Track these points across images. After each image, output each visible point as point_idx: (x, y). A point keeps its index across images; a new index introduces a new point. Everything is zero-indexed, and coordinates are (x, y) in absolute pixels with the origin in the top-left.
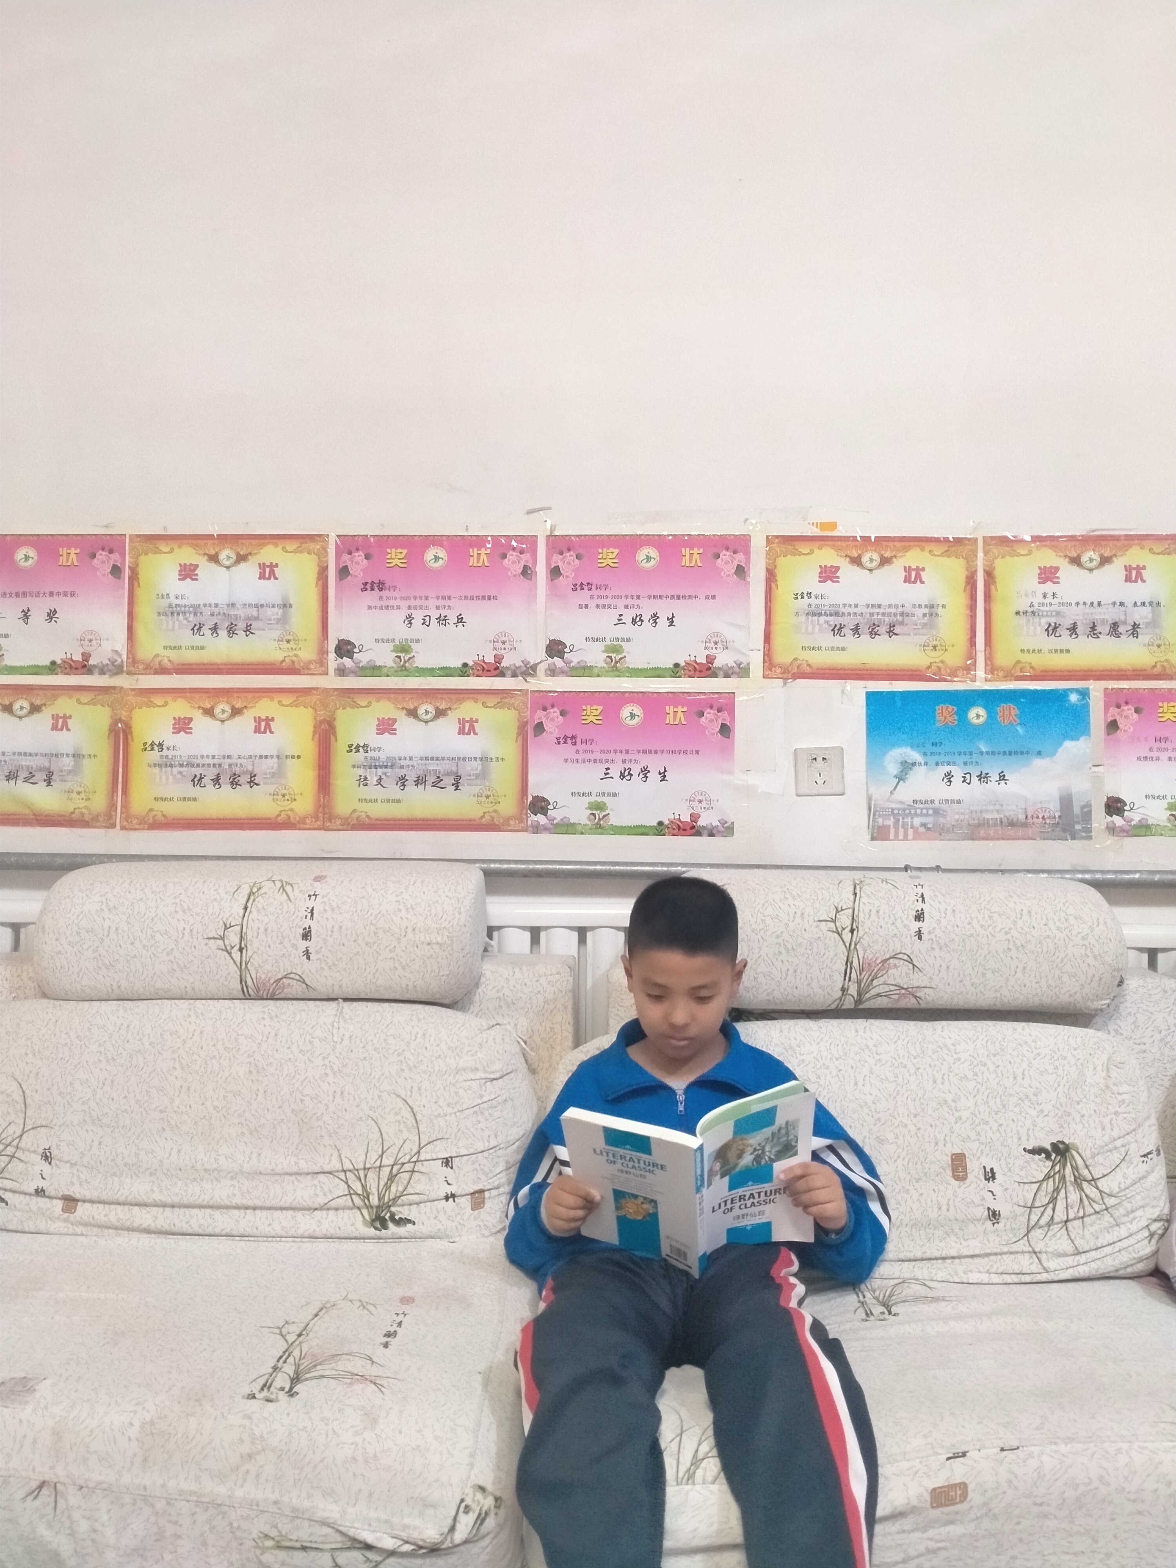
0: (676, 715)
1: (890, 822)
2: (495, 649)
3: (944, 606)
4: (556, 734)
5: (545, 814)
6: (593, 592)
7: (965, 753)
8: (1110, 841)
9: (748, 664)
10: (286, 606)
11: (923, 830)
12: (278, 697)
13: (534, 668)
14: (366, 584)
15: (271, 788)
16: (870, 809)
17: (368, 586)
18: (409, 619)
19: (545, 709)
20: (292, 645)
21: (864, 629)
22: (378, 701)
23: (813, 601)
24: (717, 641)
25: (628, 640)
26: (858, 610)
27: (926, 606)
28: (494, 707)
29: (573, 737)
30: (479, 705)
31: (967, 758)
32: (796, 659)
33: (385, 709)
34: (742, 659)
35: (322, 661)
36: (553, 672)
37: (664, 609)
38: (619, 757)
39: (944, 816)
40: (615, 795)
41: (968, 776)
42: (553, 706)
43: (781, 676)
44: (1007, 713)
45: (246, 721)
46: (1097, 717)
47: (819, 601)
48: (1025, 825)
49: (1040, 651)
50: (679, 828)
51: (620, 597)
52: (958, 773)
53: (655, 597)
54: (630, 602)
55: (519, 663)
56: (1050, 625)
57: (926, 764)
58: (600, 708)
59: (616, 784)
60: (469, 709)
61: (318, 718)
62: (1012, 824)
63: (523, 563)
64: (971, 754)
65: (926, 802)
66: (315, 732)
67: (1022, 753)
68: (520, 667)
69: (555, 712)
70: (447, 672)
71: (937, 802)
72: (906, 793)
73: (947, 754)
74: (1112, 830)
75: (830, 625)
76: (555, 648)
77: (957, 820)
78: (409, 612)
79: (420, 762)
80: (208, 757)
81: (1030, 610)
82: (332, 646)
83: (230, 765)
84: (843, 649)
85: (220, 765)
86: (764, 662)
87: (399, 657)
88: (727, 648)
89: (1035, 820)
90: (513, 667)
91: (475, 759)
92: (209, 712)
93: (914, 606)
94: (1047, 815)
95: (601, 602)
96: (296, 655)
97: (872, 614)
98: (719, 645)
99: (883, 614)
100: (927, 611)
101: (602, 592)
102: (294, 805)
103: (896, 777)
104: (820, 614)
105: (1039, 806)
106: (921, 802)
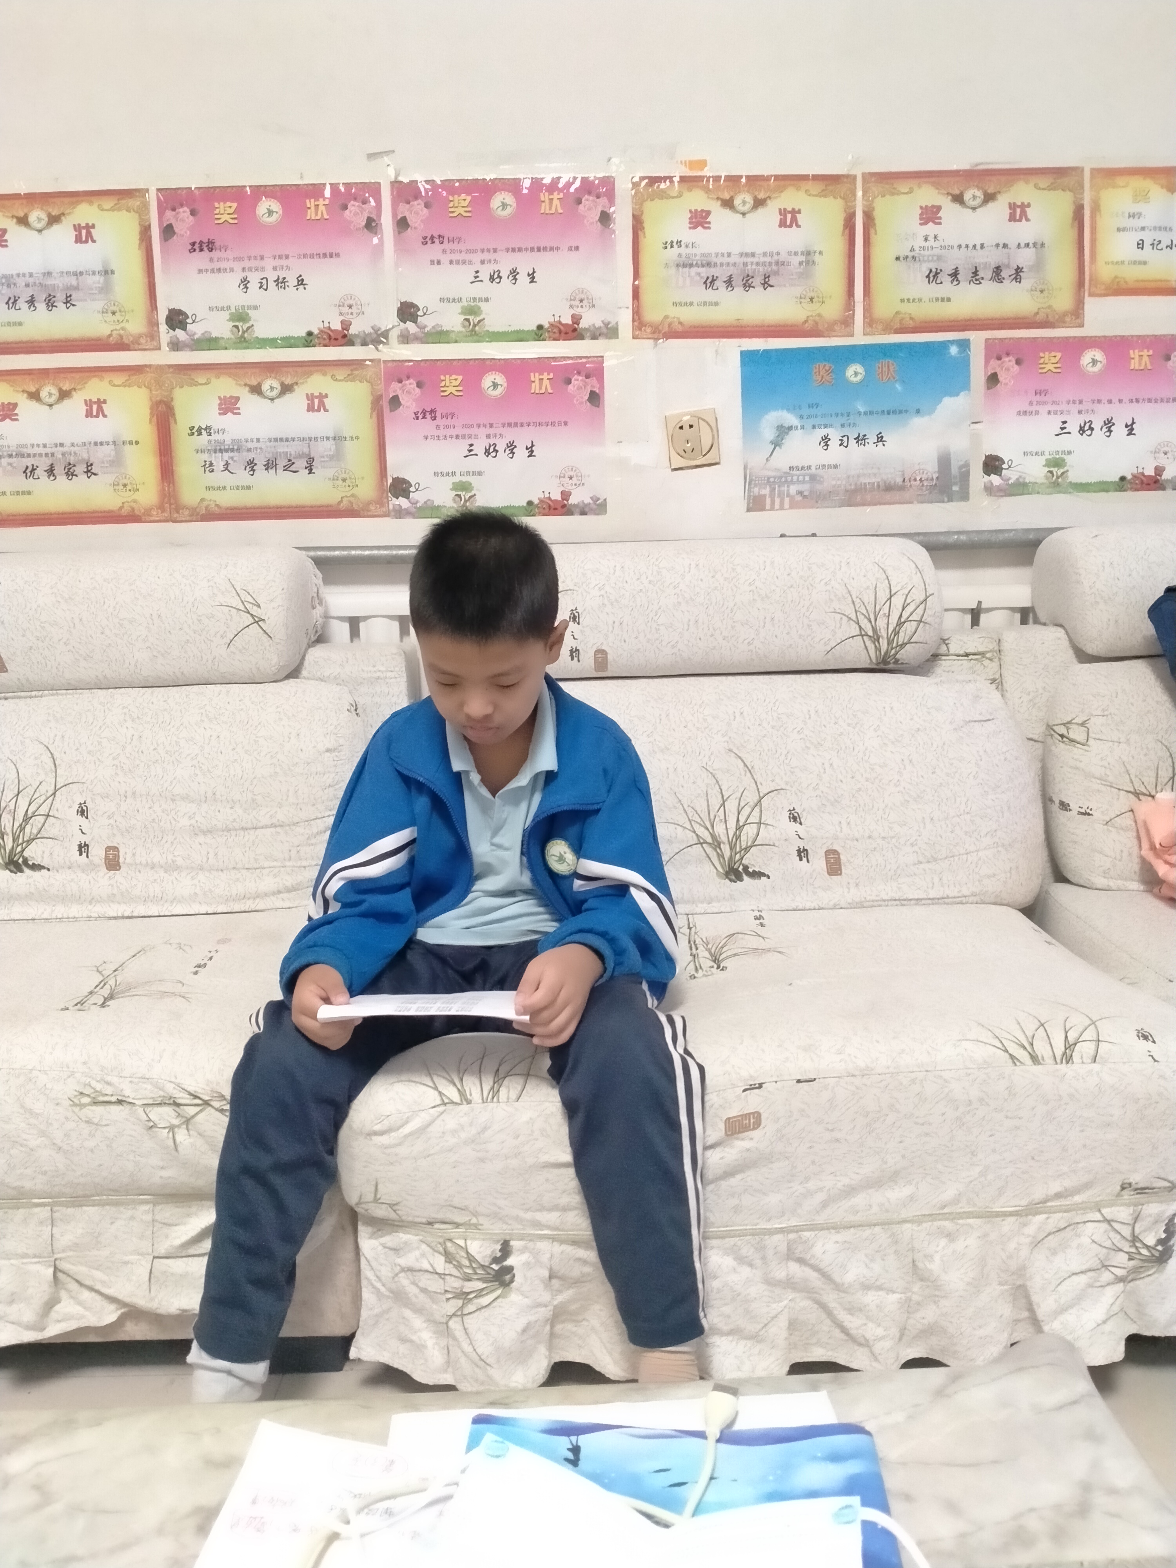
0: (541, 383)
1: (766, 491)
2: (341, 314)
3: (821, 253)
4: (414, 408)
5: (408, 497)
6: (446, 245)
7: (842, 415)
8: (986, 501)
9: (617, 323)
10: (107, 272)
11: (799, 498)
12: (108, 377)
13: (386, 334)
14: (193, 244)
15: (110, 478)
16: (745, 478)
17: (197, 246)
18: (245, 283)
19: (400, 381)
20: (118, 316)
21: (737, 281)
22: (218, 377)
23: (683, 250)
24: (581, 299)
25: (487, 300)
26: (731, 260)
27: (802, 253)
28: (345, 380)
29: (432, 411)
30: (328, 378)
31: (844, 420)
32: (666, 317)
33: (226, 386)
34: (609, 318)
35: (153, 334)
36: (405, 338)
37: (524, 263)
38: (483, 432)
39: (821, 482)
40: (480, 473)
41: (845, 439)
42: (408, 378)
43: (650, 336)
44: (885, 369)
45: (76, 405)
46: (978, 373)
47: (689, 251)
48: (902, 488)
49: (920, 300)
50: (550, 507)
51: (475, 251)
52: (835, 436)
53: (513, 250)
54: (486, 256)
55: (369, 330)
56: (931, 271)
57: (802, 427)
58: (460, 378)
59: (481, 461)
60: (317, 383)
61: (154, 399)
62: (889, 488)
63: (366, 215)
64: (848, 415)
65: (803, 468)
66: (152, 414)
67: (901, 412)
68: (370, 334)
69: (411, 384)
70: (289, 342)
71: (813, 468)
72: (784, 458)
73: (824, 415)
74: (989, 490)
75: (702, 277)
76: (407, 312)
77: (834, 486)
78: (244, 275)
79: (268, 444)
80: (38, 446)
81: (910, 254)
82: (162, 315)
83: (63, 454)
84: (716, 304)
85: (53, 455)
86: (634, 321)
87: (237, 327)
88: (593, 306)
89: (912, 482)
90: (362, 335)
91: (328, 438)
92: (35, 396)
93: (790, 253)
94: (924, 477)
95: (454, 257)
96: (123, 329)
97: (745, 264)
98: (585, 303)
99: (758, 264)
100: (803, 258)
101: (455, 246)
102: (137, 496)
103: (772, 443)
104: (691, 265)
105: (917, 467)
106: (797, 468)
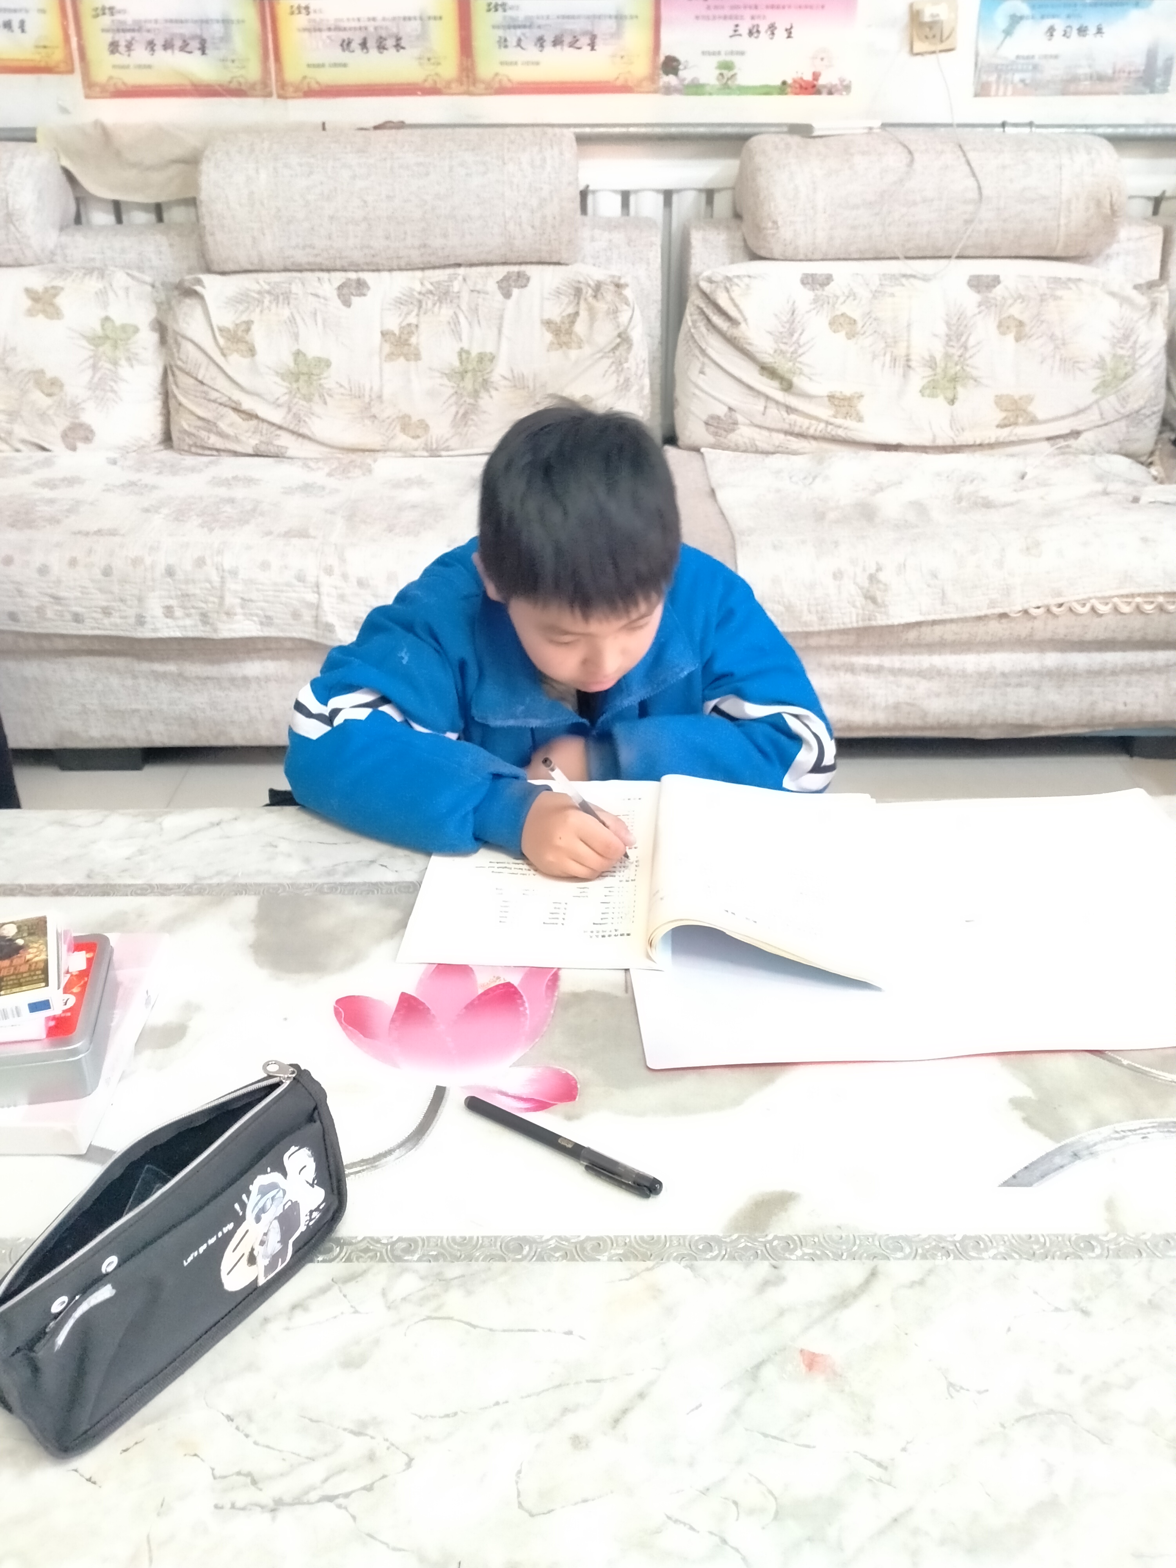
1: (993, 78)
5: (677, 75)
11: (1020, 86)
15: (417, 52)
16: (976, 65)
31: (1070, 10)
38: (747, 13)
39: (1041, 72)
40: (742, 53)
41: (1068, 30)
48: (1111, 79)
50: (801, 87)
52: (1060, 26)
57: (1033, 17)
59: (744, 42)
62: (1101, 79)
65: (1028, 57)
67: (1121, 4)
71: (1036, 58)
72: (1012, 49)
77: (1052, 75)
79: (557, 21)
80: (353, 19)
83: (376, 28)
85: (366, 28)
89: (1122, 74)
91: (610, 17)
94: (1133, 69)
102: (440, 70)
103: (1004, 31)
105: (1127, 60)
106: (1023, 58)
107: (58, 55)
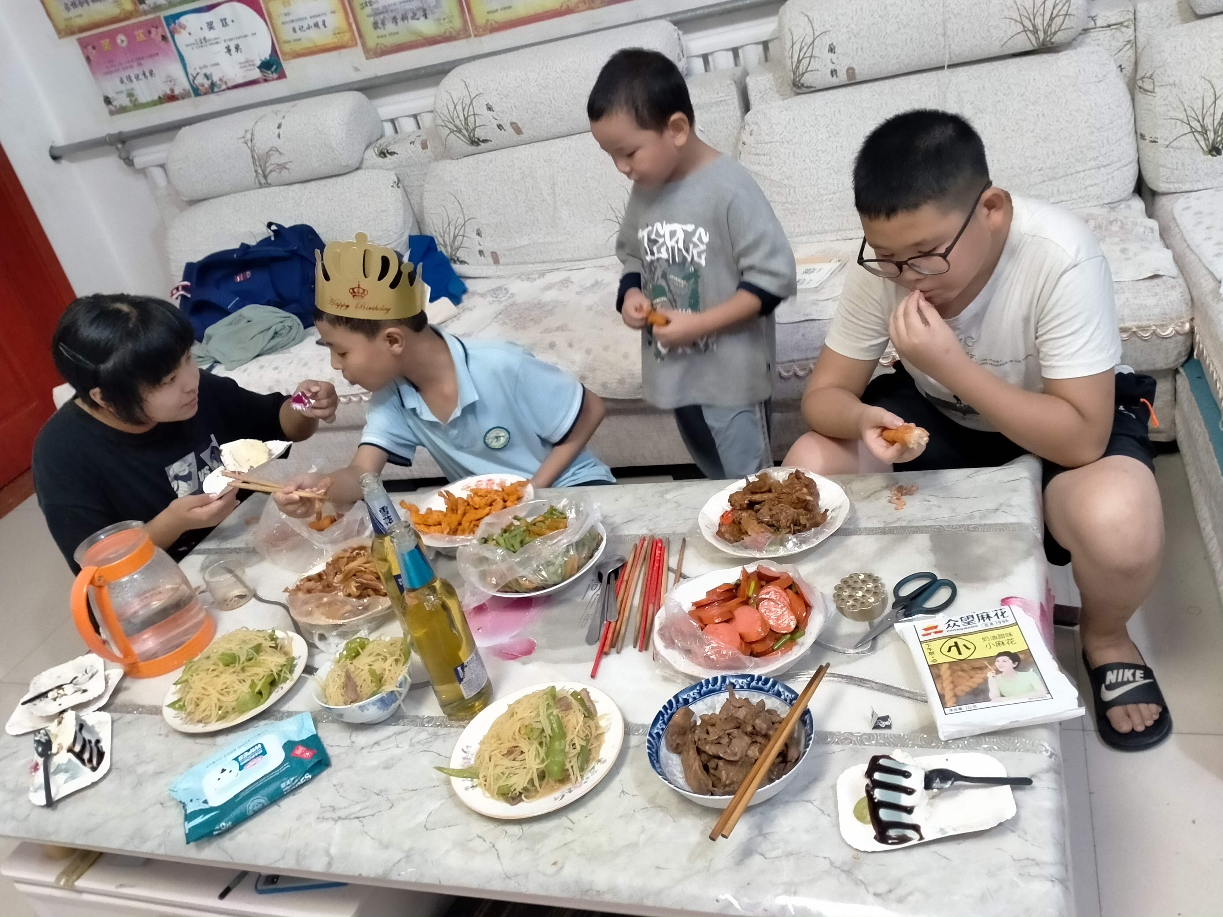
107: (347, 37)
